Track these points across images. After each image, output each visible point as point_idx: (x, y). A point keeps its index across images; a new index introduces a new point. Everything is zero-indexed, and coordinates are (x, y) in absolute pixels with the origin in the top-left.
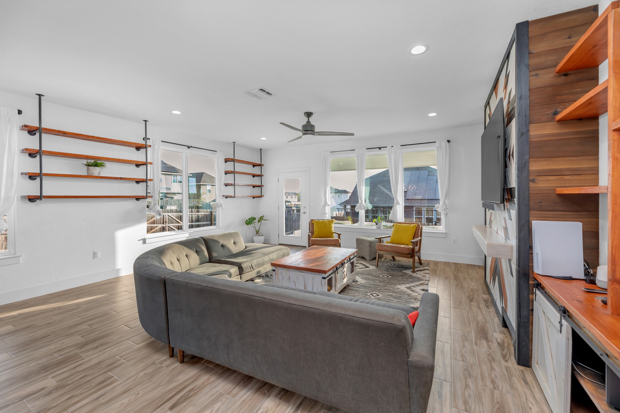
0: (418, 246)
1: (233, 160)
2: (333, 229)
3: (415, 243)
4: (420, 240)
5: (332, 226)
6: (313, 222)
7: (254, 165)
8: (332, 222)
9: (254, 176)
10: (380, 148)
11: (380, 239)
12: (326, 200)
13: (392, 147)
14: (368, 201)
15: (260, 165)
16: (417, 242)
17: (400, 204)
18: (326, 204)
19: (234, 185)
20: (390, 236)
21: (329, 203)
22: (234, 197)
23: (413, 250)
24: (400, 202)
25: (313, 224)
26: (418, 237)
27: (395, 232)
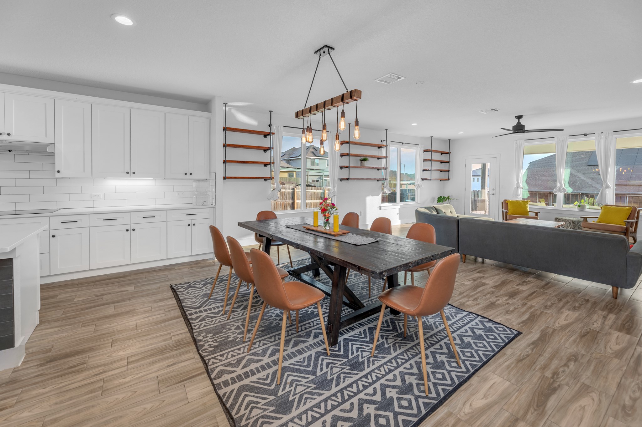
0: (633, 228)
1: (431, 151)
2: (528, 209)
3: (630, 223)
4: (637, 222)
5: (527, 206)
6: (506, 202)
7: (442, 153)
8: (527, 202)
9: (441, 163)
10: (586, 135)
11: (585, 219)
12: (518, 183)
13: (602, 133)
14: (567, 185)
15: (449, 153)
16: (632, 223)
17: (610, 188)
18: (518, 187)
19: (431, 170)
20: (598, 217)
21: (521, 186)
22: (431, 180)
23: (627, 229)
24: (610, 186)
25: (508, 203)
26: (633, 219)
27: (603, 214)
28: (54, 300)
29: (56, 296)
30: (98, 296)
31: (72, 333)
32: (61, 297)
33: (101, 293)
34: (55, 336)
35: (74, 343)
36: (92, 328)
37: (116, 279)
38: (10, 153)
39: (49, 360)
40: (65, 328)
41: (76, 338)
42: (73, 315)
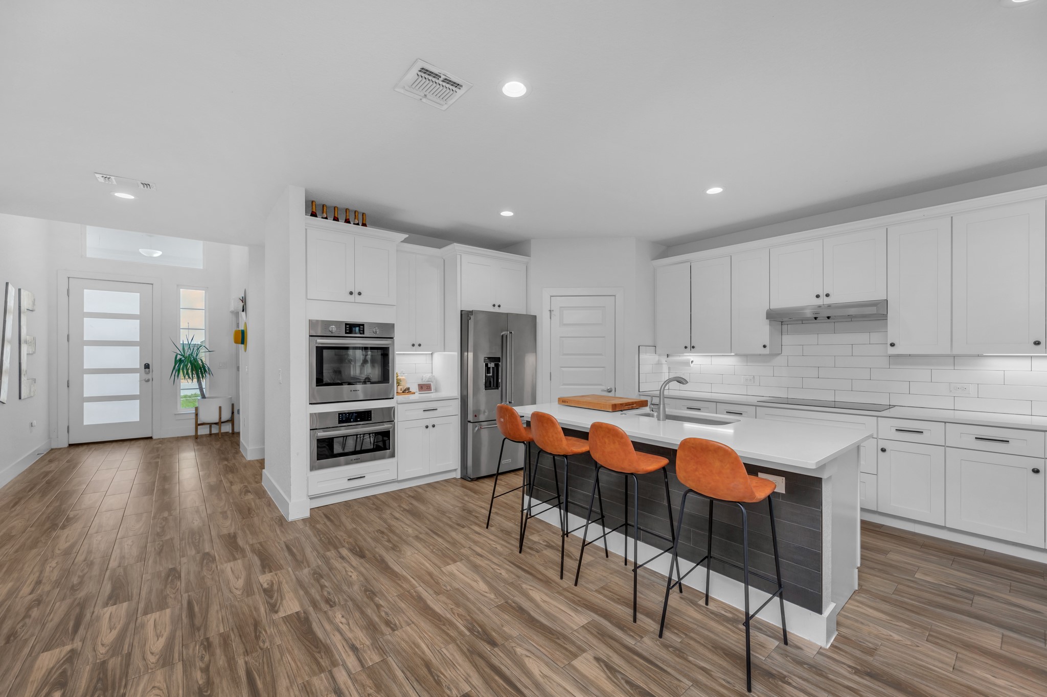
28: (881, 557)
29: (885, 552)
30: (962, 590)
31: (909, 643)
32: (894, 557)
33: (970, 585)
34: (880, 628)
35: (912, 668)
36: (948, 657)
37: (1006, 570)
38: (829, 320)
39: (869, 670)
40: (897, 623)
41: (916, 658)
42: (913, 605)
